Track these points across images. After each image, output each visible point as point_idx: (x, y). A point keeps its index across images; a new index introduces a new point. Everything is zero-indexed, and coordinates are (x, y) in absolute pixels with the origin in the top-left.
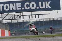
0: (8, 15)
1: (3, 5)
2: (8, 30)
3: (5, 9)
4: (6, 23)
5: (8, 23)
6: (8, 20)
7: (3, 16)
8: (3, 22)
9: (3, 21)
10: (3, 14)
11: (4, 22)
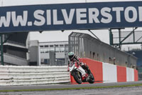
0: (133, 32)
1: (122, 9)
2: (133, 67)
3: (128, 19)
5: (133, 51)
6: (134, 43)
8: (122, 50)
11: (124, 48)
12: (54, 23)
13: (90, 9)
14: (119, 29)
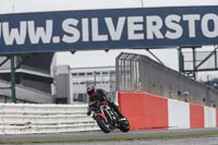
0: (215, 52)
1: (197, 17)
2: (214, 106)
4: (208, 83)
6: (216, 69)
7: (200, 58)
8: (198, 79)
9: (199, 73)
10: (197, 50)
12: (94, 40)
13: (148, 17)
14: (194, 48)
